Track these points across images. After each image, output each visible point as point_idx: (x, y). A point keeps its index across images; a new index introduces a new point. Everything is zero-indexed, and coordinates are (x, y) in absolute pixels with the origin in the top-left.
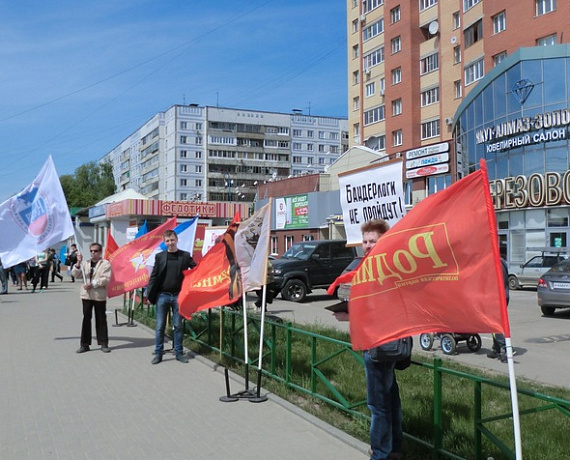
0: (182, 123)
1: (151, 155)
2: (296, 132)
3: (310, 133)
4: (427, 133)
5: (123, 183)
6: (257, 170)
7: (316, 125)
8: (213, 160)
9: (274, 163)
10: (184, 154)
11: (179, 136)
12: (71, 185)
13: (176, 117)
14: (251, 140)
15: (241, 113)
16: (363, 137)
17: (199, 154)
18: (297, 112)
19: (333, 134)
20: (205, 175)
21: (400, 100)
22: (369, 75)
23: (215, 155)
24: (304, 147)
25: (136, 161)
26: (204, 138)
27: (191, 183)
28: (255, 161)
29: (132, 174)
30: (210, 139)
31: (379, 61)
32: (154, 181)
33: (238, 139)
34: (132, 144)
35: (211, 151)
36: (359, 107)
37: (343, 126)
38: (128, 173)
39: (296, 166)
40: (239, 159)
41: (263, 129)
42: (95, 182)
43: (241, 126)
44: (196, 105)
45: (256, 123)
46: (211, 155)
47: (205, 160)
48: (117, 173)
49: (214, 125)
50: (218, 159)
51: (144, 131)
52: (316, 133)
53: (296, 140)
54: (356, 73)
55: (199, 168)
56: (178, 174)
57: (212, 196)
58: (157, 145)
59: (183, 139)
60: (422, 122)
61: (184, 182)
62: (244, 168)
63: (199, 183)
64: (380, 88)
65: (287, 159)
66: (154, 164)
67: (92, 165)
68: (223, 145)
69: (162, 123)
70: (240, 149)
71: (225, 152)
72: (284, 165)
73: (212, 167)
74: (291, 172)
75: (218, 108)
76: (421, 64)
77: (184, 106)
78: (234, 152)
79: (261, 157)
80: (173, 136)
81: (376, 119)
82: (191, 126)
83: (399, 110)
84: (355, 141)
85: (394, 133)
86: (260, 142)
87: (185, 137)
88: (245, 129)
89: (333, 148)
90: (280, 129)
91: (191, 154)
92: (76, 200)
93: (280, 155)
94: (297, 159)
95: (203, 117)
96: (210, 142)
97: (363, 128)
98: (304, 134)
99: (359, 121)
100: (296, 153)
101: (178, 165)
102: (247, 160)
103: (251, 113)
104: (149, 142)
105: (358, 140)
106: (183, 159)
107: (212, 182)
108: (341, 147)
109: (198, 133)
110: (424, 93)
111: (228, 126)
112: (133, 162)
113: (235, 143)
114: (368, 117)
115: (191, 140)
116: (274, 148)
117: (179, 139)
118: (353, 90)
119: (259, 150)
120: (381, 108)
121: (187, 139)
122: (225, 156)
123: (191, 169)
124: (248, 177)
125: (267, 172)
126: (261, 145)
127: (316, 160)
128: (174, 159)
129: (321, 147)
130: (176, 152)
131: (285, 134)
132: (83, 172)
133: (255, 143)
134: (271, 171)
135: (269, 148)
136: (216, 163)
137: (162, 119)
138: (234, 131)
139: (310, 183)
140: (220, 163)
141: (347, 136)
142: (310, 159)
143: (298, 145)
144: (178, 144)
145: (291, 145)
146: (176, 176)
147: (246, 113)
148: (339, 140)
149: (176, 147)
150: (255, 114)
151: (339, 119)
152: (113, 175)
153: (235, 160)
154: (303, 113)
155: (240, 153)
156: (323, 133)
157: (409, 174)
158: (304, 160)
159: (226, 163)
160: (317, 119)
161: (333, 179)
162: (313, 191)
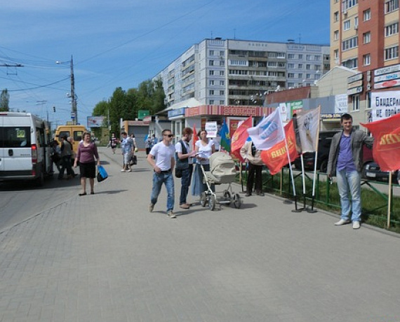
0: (211, 51)
1: (189, 74)
2: (290, 56)
3: (300, 56)
4: (389, 56)
5: (170, 93)
6: (262, 83)
7: (304, 50)
8: (232, 77)
9: (274, 78)
10: (212, 72)
11: (208, 60)
12: (136, 95)
13: (206, 48)
14: (259, 62)
15: (251, 43)
16: (341, 60)
17: (222, 73)
18: (291, 42)
19: (317, 57)
20: (226, 87)
21: (369, 32)
22: (346, 15)
23: (233, 73)
24: (296, 66)
25: (178, 78)
26: (226, 61)
27: (217, 93)
28: (261, 77)
29: (176, 87)
30: (229, 62)
31: (354, 4)
32: (191, 92)
33: (249, 61)
34: (175, 66)
35: (230, 70)
36: (339, 38)
37: (324, 51)
38: (173, 87)
39: (290, 80)
40: (250, 76)
41: (267, 54)
42: (152, 93)
43: (251, 52)
44: (219, 39)
45: (261, 50)
46: (230, 73)
47: (226, 76)
48: (166, 87)
49: (232, 52)
50: (235, 76)
51: (184, 57)
52: (304, 56)
53: (290, 61)
54: (336, 14)
55: (223, 82)
56: (208, 86)
57: (232, 102)
58: (193, 67)
59: (211, 63)
60: (386, 48)
61: (212, 92)
62: (254, 82)
63: (222, 93)
64: (354, 24)
65: (284, 75)
66: (192, 80)
67: (150, 81)
68: (239, 66)
69: (197, 51)
70: (251, 69)
71: (240, 71)
72: (282, 79)
73: (231, 82)
74: (286, 85)
75: (235, 40)
76: (386, 6)
77: (212, 39)
78: (246, 71)
79: (265, 74)
80: (204, 61)
81: (351, 46)
82: (216, 53)
83: (368, 39)
84: (335, 62)
85: (364, 56)
86: (264, 64)
87: (213, 61)
88: (254, 54)
89: (317, 67)
90: (279, 54)
91: (216, 73)
92: (142, 105)
93: (279, 72)
94: (291, 75)
95: (225, 47)
96: (230, 64)
97: (341, 53)
98: (296, 57)
99: (339, 48)
100: (290, 71)
101: (208, 80)
102: (255, 76)
103: (258, 43)
104: (188, 65)
105: (338, 61)
106: (211, 77)
107: (231, 92)
108: (322, 66)
109: (222, 58)
110: (387, 27)
111: (242, 53)
112: (176, 79)
113: (247, 64)
114: (345, 45)
116: (275, 68)
117: (208, 62)
118: (334, 26)
119: (264, 69)
120: (354, 38)
121: (214, 63)
122: (240, 73)
123: (217, 83)
124: (257, 88)
125: (269, 84)
126: (266, 66)
127: (304, 75)
128: (205, 77)
129: (308, 66)
130: (206, 71)
131: (282, 57)
132: (144, 86)
133: (261, 64)
134: (272, 84)
135: (271, 68)
136: (234, 79)
137: (197, 49)
138: (247, 56)
139: (304, 93)
140: (237, 79)
141: (327, 58)
142: (300, 75)
143: (292, 65)
144: (208, 66)
145: (286, 65)
146: (206, 88)
147: (255, 43)
148: (321, 61)
149: (206, 68)
150: (261, 44)
151: (322, 46)
152: (162, 88)
153: (247, 76)
154: (295, 42)
155: (250, 71)
156: (310, 56)
157: (376, 86)
158: (296, 76)
159: (241, 79)
160: (305, 46)
161: (321, 90)
162: (305, 98)
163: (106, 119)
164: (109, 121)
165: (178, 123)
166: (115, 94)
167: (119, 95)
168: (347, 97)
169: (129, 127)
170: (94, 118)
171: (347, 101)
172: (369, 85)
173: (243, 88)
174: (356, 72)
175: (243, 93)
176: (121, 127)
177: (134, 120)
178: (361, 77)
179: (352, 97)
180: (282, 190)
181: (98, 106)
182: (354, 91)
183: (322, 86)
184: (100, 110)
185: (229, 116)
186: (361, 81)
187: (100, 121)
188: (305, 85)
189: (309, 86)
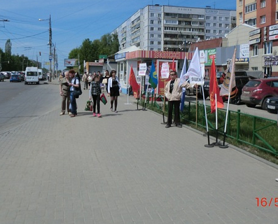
0: (151, 14)
1: (136, 30)
2: (208, 17)
3: (215, 18)
5: (123, 43)
6: (188, 36)
7: (218, 14)
8: (167, 32)
9: (197, 33)
10: (152, 29)
11: (150, 20)
12: (99, 44)
13: (149, 11)
14: (186, 22)
15: (180, 8)
16: (244, 19)
17: (159, 29)
18: (208, 7)
19: (227, 18)
20: (162, 39)
23: (167, 29)
24: (212, 25)
25: (129, 33)
26: (162, 21)
27: (156, 43)
28: (187, 32)
29: (127, 39)
30: (165, 21)
32: (138, 42)
33: (179, 21)
34: (127, 24)
35: (165, 27)
36: (242, 4)
37: (232, 14)
38: (125, 39)
39: (207, 34)
40: (179, 31)
41: (191, 16)
42: (110, 43)
43: (180, 15)
44: (158, 5)
45: (187, 13)
46: (165, 29)
47: (162, 32)
48: (120, 39)
49: (167, 14)
50: (169, 31)
51: (133, 18)
52: (218, 18)
53: (207, 21)
55: (160, 36)
56: (150, 39)
57: (165, 49)
58: (139, 25)
59: (152, 22)
60: (276, 11)
61: (152, 43)
62: (182, 36)
63: (159, 43)
65: (203, 31)
66: (138, 34)
67: (109, 35)
68: (171, 24)
69: (142, 14)
70: (180, 26)
71: (172, 28)
72: (202, 34)
73: (166, 35)
74: (205, 38)
75: (169, 6)
77: (152, 6)
78: (177, 28)
79: (190, 30)
80: (147, 20)
81: (251, 10)
82: (156, 15)
83: (264, 5)
84: (239, 21)
85: (261, 17)
86: (189, 23)
87: (153, 21)
88: (182, 16)
89: (227, 25)
90: (199, 16)
91: (155, 29)
92: (102, 52)
93: (199, 29)
94: (208, 31)
95: (162, 11)
96: (165, 23)
97: (244, 14)
98: (212, 18)
100: (207, 28)
101: (149, 34)
102: (183, 31)
103: (185, 8)
104: (136, 23)
105: (242, 21)
106: (152, 32)
107: (166, 43)
108: (230, 25)
109: (159, 19)
111: (174, 15)
112: (127, 33)
113: (177, 23)
114: (247, 9)
115: (156, 22)
116: (197, 26)
117: (150, 22)
119: (189, 26)
120: (254, 4)
122: (172, 30)
123: (156, 36)
125: (193, 37)
126: (190, 24)
127: (218, 31)
128: (147, 32)
129: (220, 25)
130: (148, 28)
131: (202, 19)
132: (104, 38)
134: (195, 37)
135: (194, 26)
136: (168, 33)
137: (142, 12)
138: (177, 17)
139: (217, 43)
140: (170, 33)
141: (234, 19)
142: (215, 31)
143: (209, 24)
144: (150, 24)
145: (205, 24)
146: (148, 39)
147: (183, 8)
148: (230, 21)
149: (148, 26)
150: (187, 9)
151: (230, 10)
152: (118, 40)
153: (177, 32)
154: (211, 8)
155: (180, 28)
156: (221, 17)
157: (271, 38)
158: (212, 31)
159: (173, 33)
160: (218, 11)
161: (229, 41)
162: (219, 47)
163: (78, 61)
164: (79, 62)
165: (122, 64)
166: (83, 43)
167: (87, 44)
168: (249, 46)
169: (90, 66)
170: (69, 60)
171: (249, 49)
172: (265, 37)
173: (174, 40)
174: (256, 28)
175: (174, 43)
176: (84, 67)
177: (94, 61)
178: (259, 31)
179: (252, 46)
180: (197, 122)
181: (72, 52)
182: (254, 42)
183: (231, 38)
184: (73, 55)
185: (159, 59)
186: (259, 35)
187: (73, 62)
188: (218, 37)
189: (221, 38)
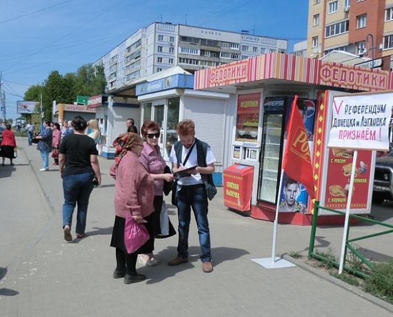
0: (160, 36)
2: (245, 48)
3: (255, 49)
5: (111, 81)
7: (260, 43)
8: (182, 66)
10: (160, 60)
11: (157, 46)
12: (74, 80)
13: (155, 32)
14: (211, 52)
15: (204, 30)
17: (171, 61)
18: (245, 33)
23: (184, 62)
25: (122, 65)
26: (176, 48)
29: (118, 74)
30: (180, 49)
33: (201, 50)
34: (119, 52)
35: (180, 59)
37: (280, 45)
38: (115, 74)
40: (201, 66)
41: (220, 44)
42: (92, 79)
43: (203, 41)
44: (170, 23)
45: (215, 39)
46: (180, 62)
47: (175, 65)
48: (107, 73)
49: (184, 38)
50: (185, 65)
51: (129, 42)
52: (260, 49)
53: (244, 53)
58: (139, 52)
59: (160, 48)
64: (344, 6)
66: (136, 67)
67: (90, 66)
68: (190, 54)
69: (144, 36)
70: (202, 58)
71: (191, 60)
75: (186, 26)
77: (161, 23)
78: (197, 61)
80: (153, 46)
81: (337, 32)
82: (166, 39)
86: (217, 54)
87: (161, 47)
88: (207, 43)
90: (232, 44)
91: (165, 61)
95: (176, 32)
96: (180, 51)
98: (251, 49)
101: (155, 68)
103: (211, 31)
104: (133, 50)
106: (159, 64)
109: (171, 45)
111: (194, 40)
112: (119, 65)
113: (199, 54)
114: (329, 31)
115: (166, 50)
116: (228, 59)
117: (157, 48)
118: (314, 9)
119: (216, 59)
120: (343, 23)
121: (163, 49)
122: (191, 63)
126: (218, 56)
128: (152, 64)
130: (154, 58)
131: (236, 49)
132: (83, 71)
133: (213, 54)
135: (224, 58)
136: (184, 68)
137: (144, 33)
138: (199, 44)
143: (246, 57)
144: (156, 52)
145: (240, 57)
147: (208, 31)
149: (154, 55)
150: (214, 32)
151: (277, 39)
152: (104, 75)
153: (198, 67)
155: (202, 61)
156: (264, 49)
159: (191, 69)
160: (260, 38)
163: (39, 105)
164: (41, 107)
166: (50, 77)
167: (55, 78)
169: (65, 112)
170: (25, 103)
176: (54, 113)
181: (30, 90)
184: (32, 95)
187: (31, 107)
